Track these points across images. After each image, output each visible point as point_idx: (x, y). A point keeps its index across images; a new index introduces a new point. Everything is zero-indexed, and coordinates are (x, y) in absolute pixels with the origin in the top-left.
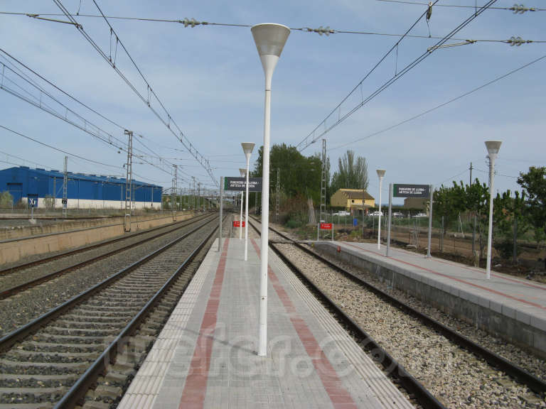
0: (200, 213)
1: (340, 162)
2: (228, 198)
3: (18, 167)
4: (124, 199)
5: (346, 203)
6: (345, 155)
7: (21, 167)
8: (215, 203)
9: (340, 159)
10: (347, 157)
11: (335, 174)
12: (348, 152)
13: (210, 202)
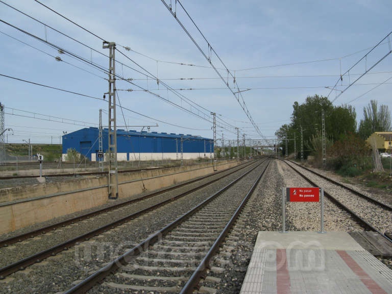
0: (246, 161)
1: (365, 111)
2: (270, 147)
3: (88, 128)
4: (179, 151)
5: (383, 145)
6: (369, 105)
7: (91, 128)
8: (259, 151)
9: (365, 108)
10: (371, 106)
11: (362, 121)
12: (372, 101)
13: (256, 151)
